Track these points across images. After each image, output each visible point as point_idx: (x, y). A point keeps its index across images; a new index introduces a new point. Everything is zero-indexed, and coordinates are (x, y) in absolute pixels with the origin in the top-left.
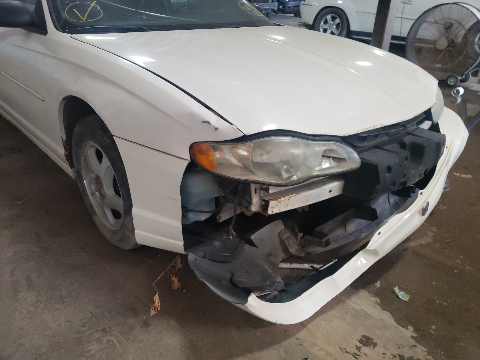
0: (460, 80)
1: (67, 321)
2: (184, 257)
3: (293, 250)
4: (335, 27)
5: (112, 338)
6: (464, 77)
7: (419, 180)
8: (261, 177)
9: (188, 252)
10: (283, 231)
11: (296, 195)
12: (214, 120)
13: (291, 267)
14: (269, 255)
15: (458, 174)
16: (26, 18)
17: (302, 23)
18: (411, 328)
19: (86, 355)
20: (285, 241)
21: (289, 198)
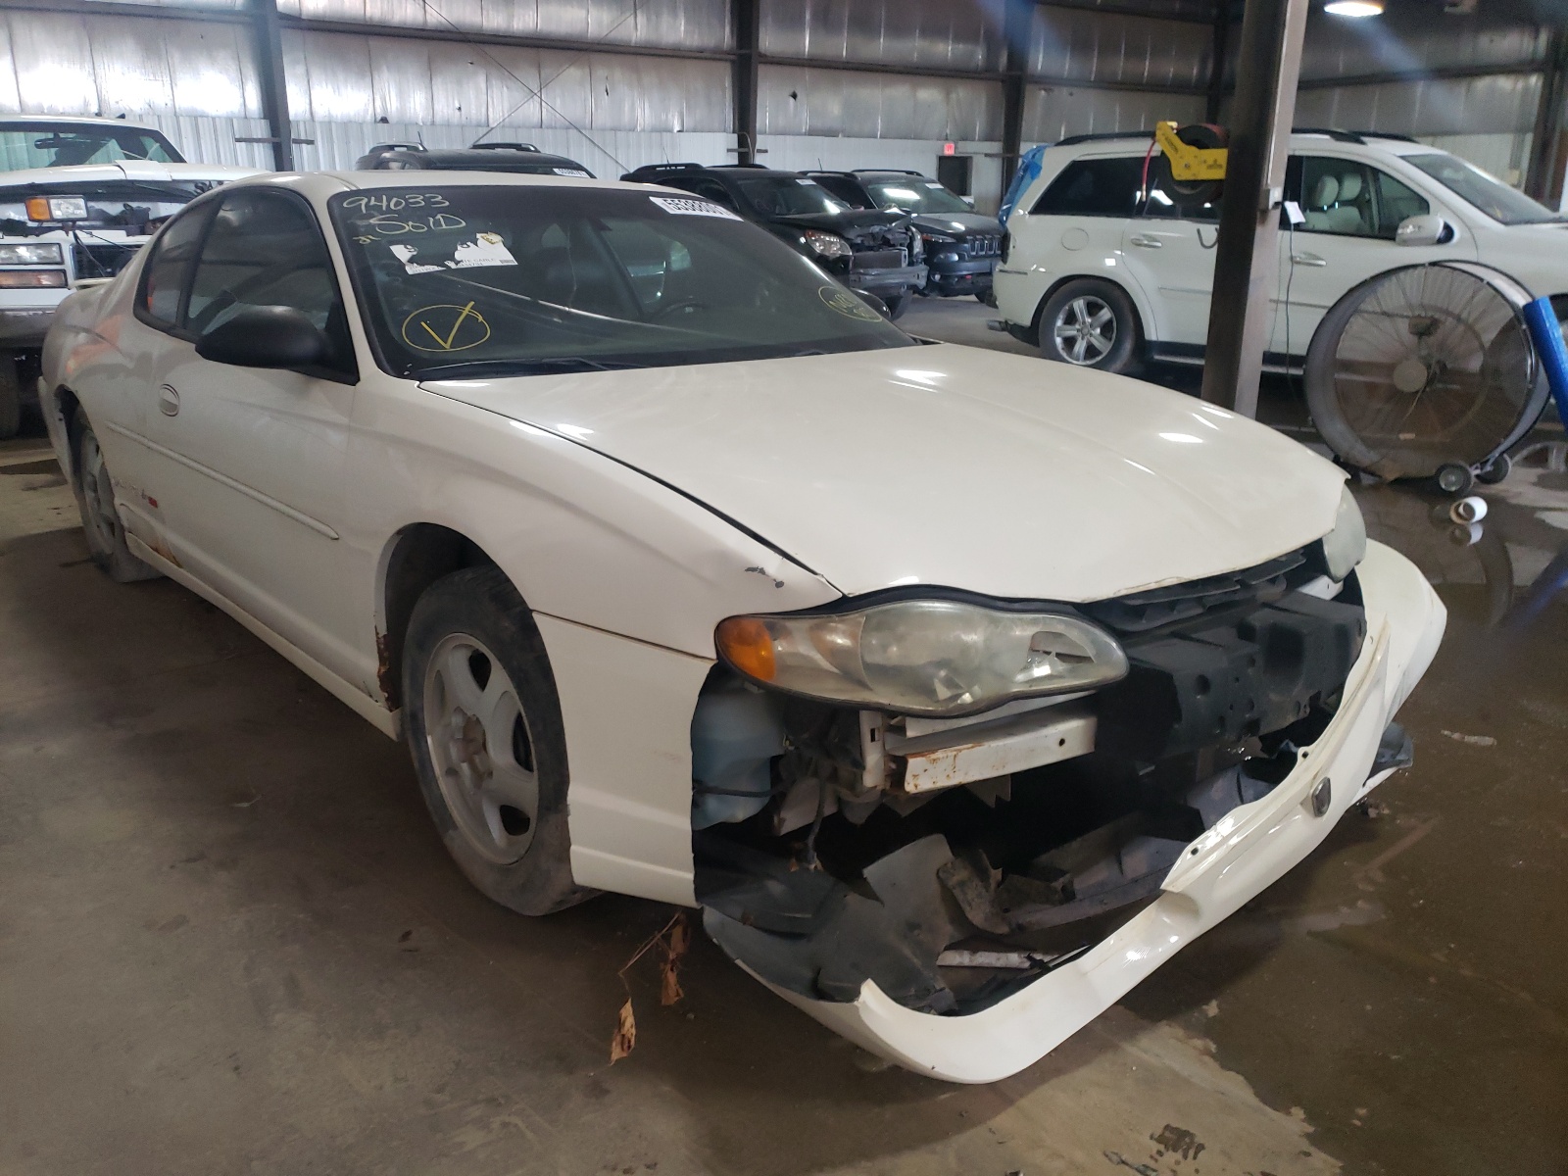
0: (1477, 476)
1: (397, 1080)
2: (693, 917)
3: (978, 914)
4: (1098, 330)
5: (514, 1120)
6: (1489, 468)
7: (1297, 722)
8: (884, 696)
9: (704, 905)
10: (949, 865)
11: (972, 747)
12: (772, 564)
13: (974, 964)
14: (913, 926)
15: (1456, 736)
16: (307, 346)
17: (1000, 322)
18: (1298, 1113)
19: (454, 1153)
20: (954, 891)
21: (955, 753)
